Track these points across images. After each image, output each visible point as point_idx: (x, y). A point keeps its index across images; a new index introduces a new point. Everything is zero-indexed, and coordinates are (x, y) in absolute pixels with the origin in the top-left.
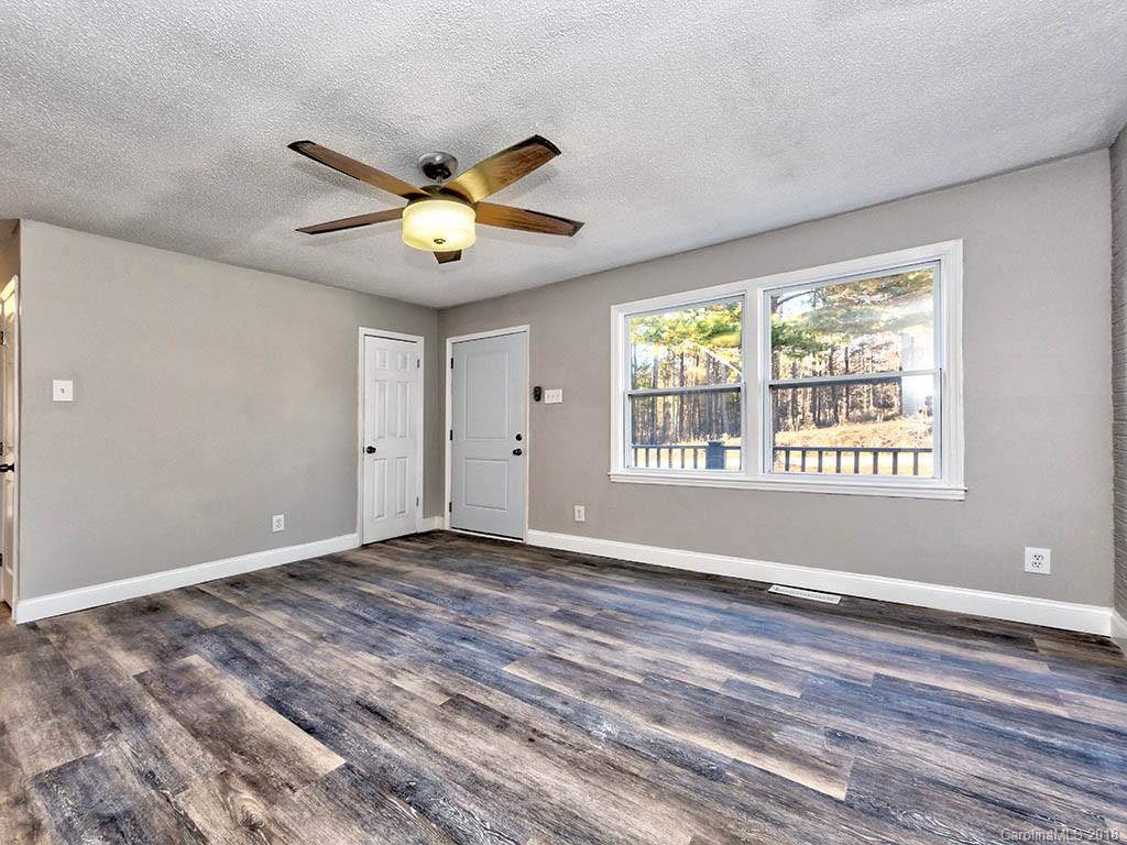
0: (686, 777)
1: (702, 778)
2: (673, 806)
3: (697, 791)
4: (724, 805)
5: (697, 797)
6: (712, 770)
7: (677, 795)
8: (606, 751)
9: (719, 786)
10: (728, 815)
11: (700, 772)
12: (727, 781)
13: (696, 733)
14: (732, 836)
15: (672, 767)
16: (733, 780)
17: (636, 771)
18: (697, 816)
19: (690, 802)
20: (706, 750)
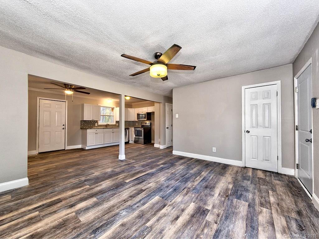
0: (98, 225)
1: (95, 228)
2: (91, 220)
3: (92, 226)
4: (85, 230)
5: (90, 225)
6: (96, 232)
7: (93, 222)
8: (115, 212)
9: (90, 231)
10: (81, 230)
11: (98, 229)
12: (91, 234)
13: (113, 233)
14: (76, 228)
15: (103, 223)
16: (90, 235)
17: (105, 216)
18: (86, 223)
19: (90, 224)
20: (104, 233)
